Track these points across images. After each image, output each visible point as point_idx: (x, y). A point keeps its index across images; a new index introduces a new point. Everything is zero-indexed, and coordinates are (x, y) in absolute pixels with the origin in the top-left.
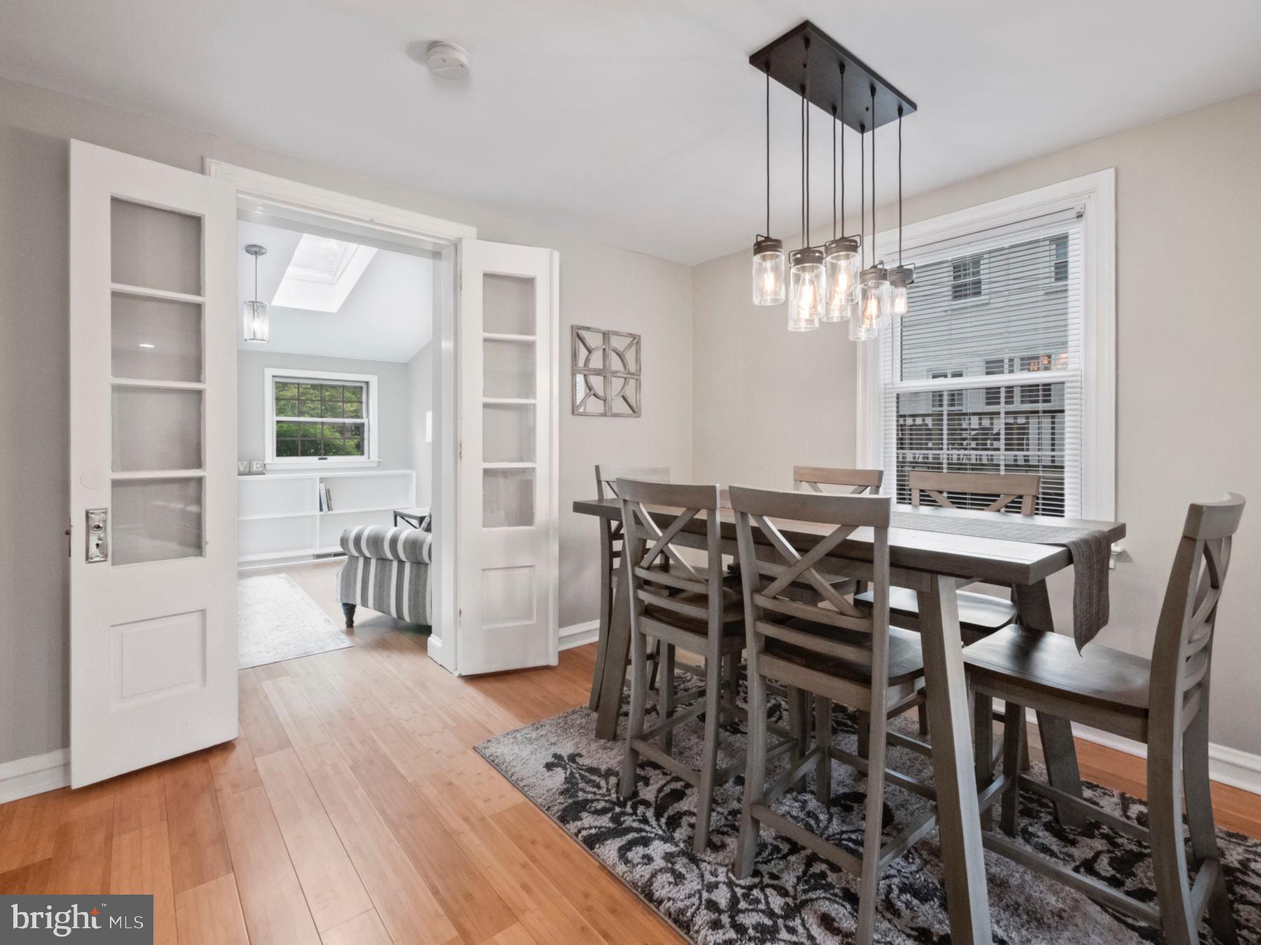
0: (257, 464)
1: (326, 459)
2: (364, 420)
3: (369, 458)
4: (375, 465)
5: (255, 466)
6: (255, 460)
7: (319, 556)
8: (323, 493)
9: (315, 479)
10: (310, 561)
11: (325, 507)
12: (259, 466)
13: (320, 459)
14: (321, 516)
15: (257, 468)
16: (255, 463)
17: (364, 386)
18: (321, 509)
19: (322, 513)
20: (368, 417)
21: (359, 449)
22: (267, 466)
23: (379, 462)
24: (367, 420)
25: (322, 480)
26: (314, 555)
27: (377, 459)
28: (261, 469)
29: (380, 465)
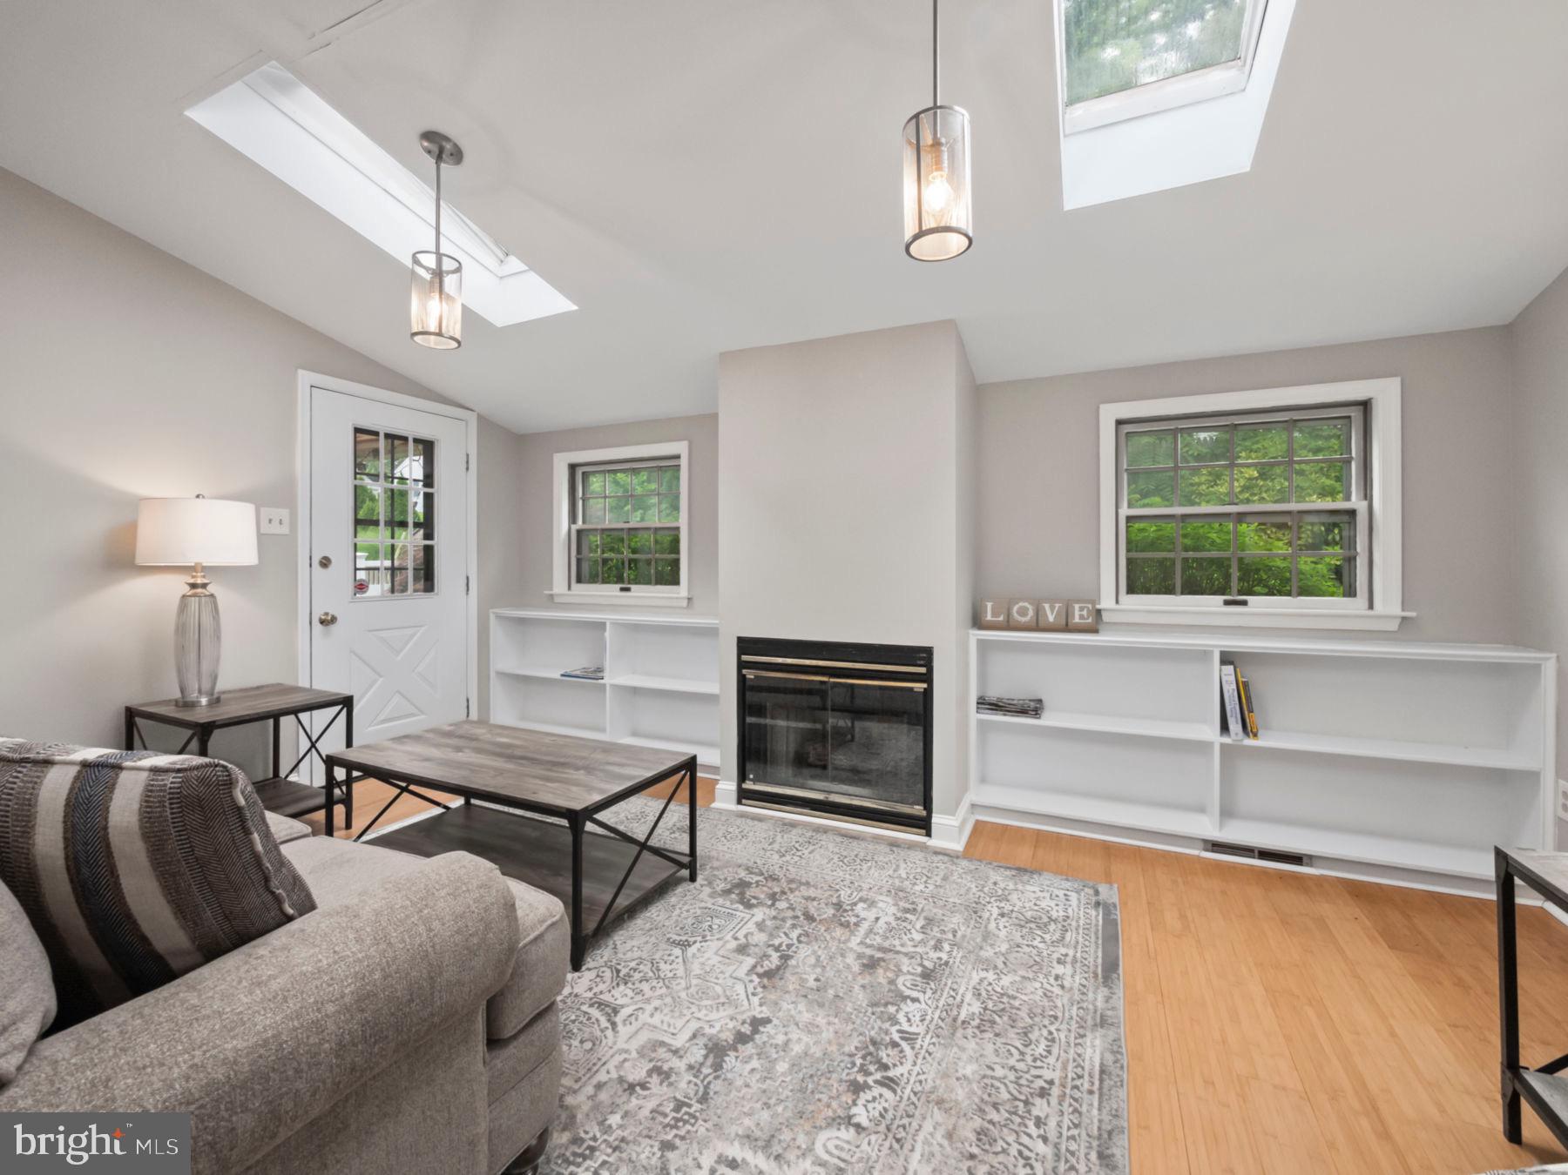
0: (1081, 609)
1: (1244, 603)
2: (1356, 502)
3: (1371, 607)
4: (1393, 626)
5: (1077, 613)
6: (1078, 601)
7: (1217, 846)
8: (1230, 689)
9: (1212, 652)
10: (1195, 852)
11: (1235, 726)
12: (1085, 613)
13: (1227, 603)
14: (1223, 746)
15: (1081, 617)
16: (1077, 607)
17: (1355, 414)
18: (1225, 727)
19: (1226, 740)
20: (1367, 494)
21: (1343, 580)
22: (1104, 615)
23: (1404, 618)
24: (1365, 504)
25: (1227, 659)
26: (1205, 841)
27: (1396, 610)
28: (1090, 620)
29: (1407, 627)
